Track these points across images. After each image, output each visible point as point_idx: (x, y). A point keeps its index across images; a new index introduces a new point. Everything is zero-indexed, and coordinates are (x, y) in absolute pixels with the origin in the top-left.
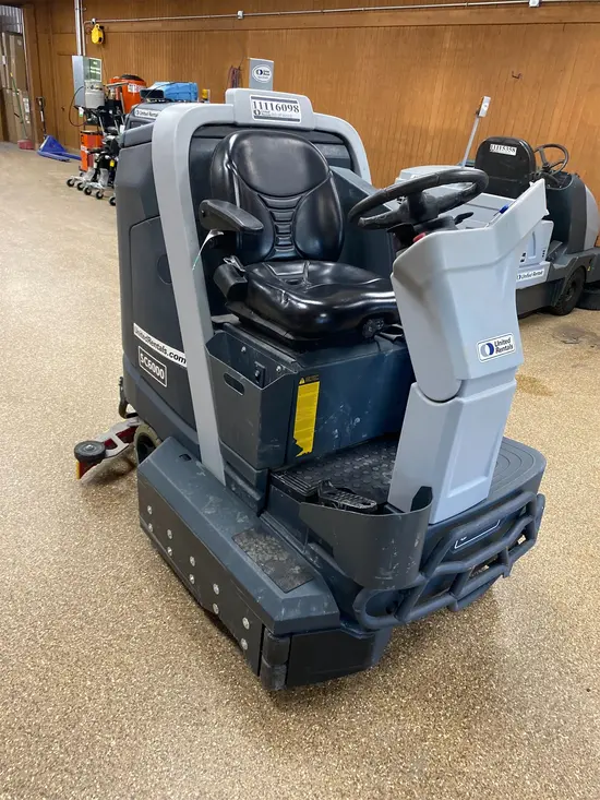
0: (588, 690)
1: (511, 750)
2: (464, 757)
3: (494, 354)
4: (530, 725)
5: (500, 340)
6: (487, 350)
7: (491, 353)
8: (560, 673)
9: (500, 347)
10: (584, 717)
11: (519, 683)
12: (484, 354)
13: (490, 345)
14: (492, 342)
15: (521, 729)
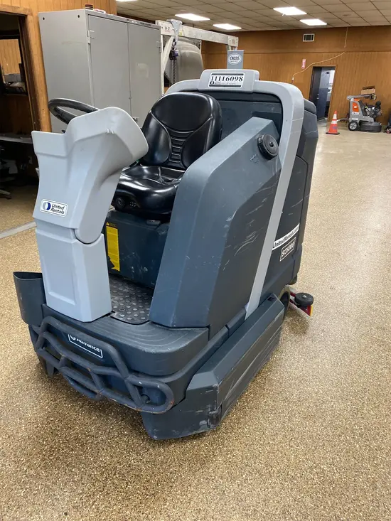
0: (66, 514)
1: (13, 461)
2: (9, 437)
3: (49, 210)
4: (32, 472)
5: (57, 205)
6: (47, 206)
7: (48, 209)
8: (80, 494)
9: (55, 209)
10: (40, 508)
11: (67, 466)
12: (44, 208)
13: (49, 204)
14: (51, 204)
15: (29, 467)
